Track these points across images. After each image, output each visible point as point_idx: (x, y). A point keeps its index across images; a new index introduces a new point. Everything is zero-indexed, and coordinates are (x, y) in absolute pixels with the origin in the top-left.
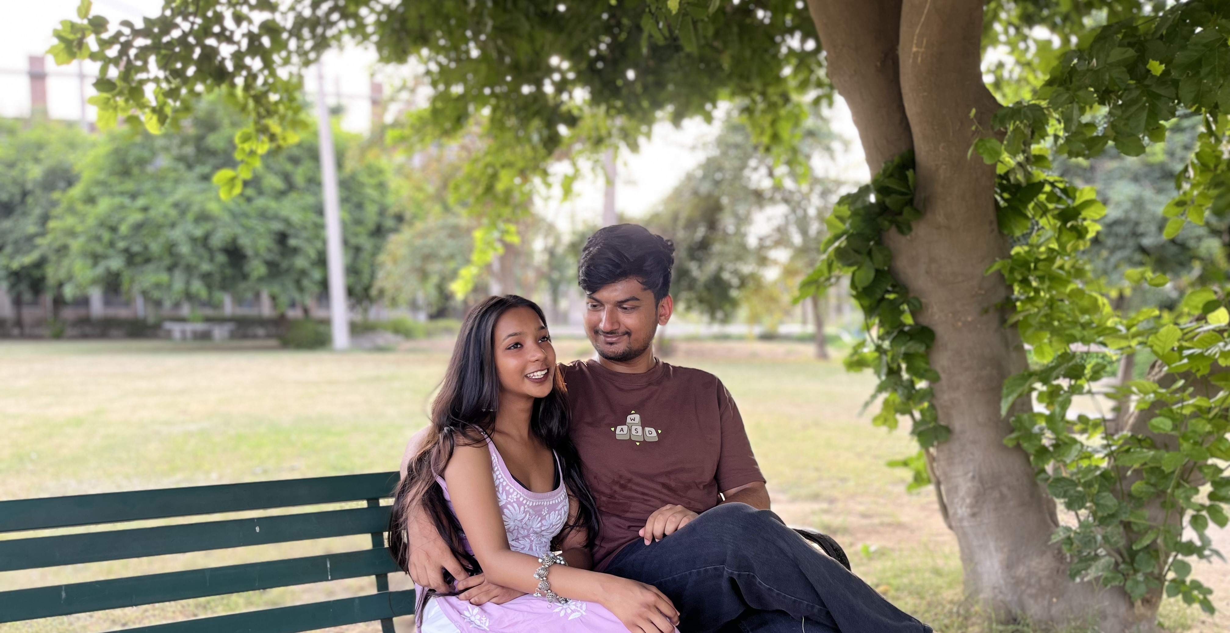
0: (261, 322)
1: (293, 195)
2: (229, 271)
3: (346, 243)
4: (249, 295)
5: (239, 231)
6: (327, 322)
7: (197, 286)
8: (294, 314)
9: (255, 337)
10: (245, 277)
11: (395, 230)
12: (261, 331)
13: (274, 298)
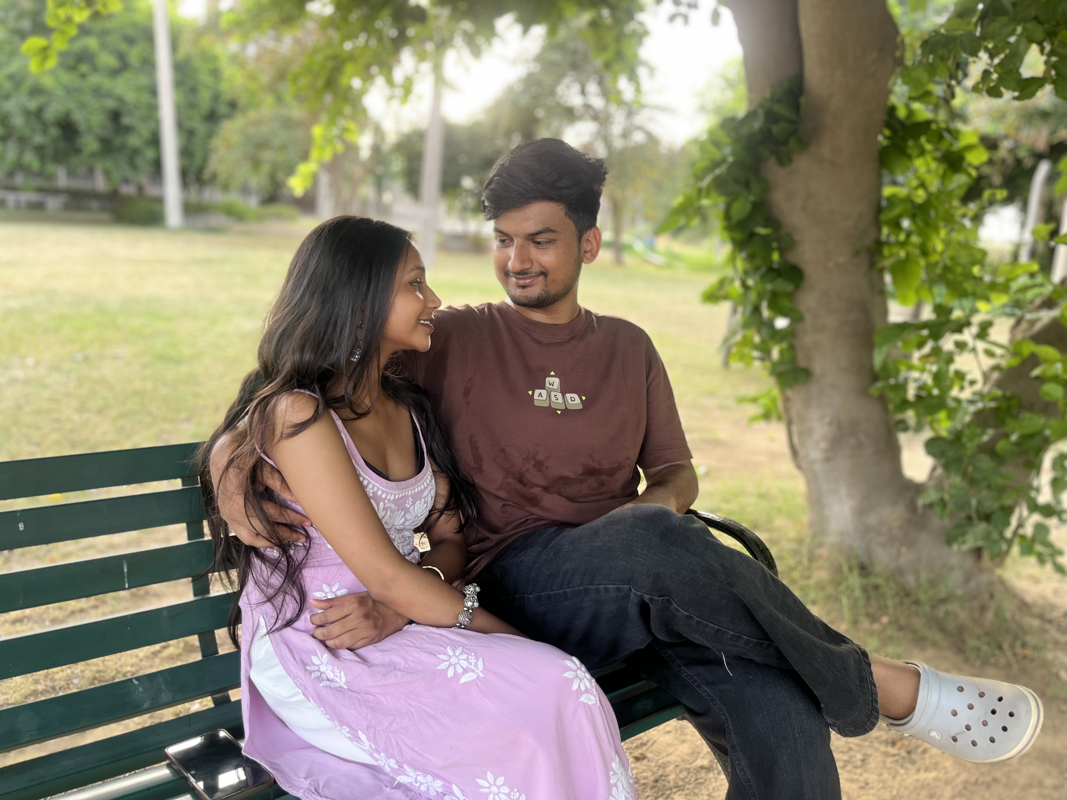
0: (94, 195)
1: (127, 75)
2: (62, 145)
3: (180, 125)
4: (82, 170)
5: (72, 106)
6: (160, 200)
7: (30, 158)
8: (128, 190)
9: (88, 209)
10: (78, 151)
11: (229, 116)
12: (95, 204)
13: (107, 173)
